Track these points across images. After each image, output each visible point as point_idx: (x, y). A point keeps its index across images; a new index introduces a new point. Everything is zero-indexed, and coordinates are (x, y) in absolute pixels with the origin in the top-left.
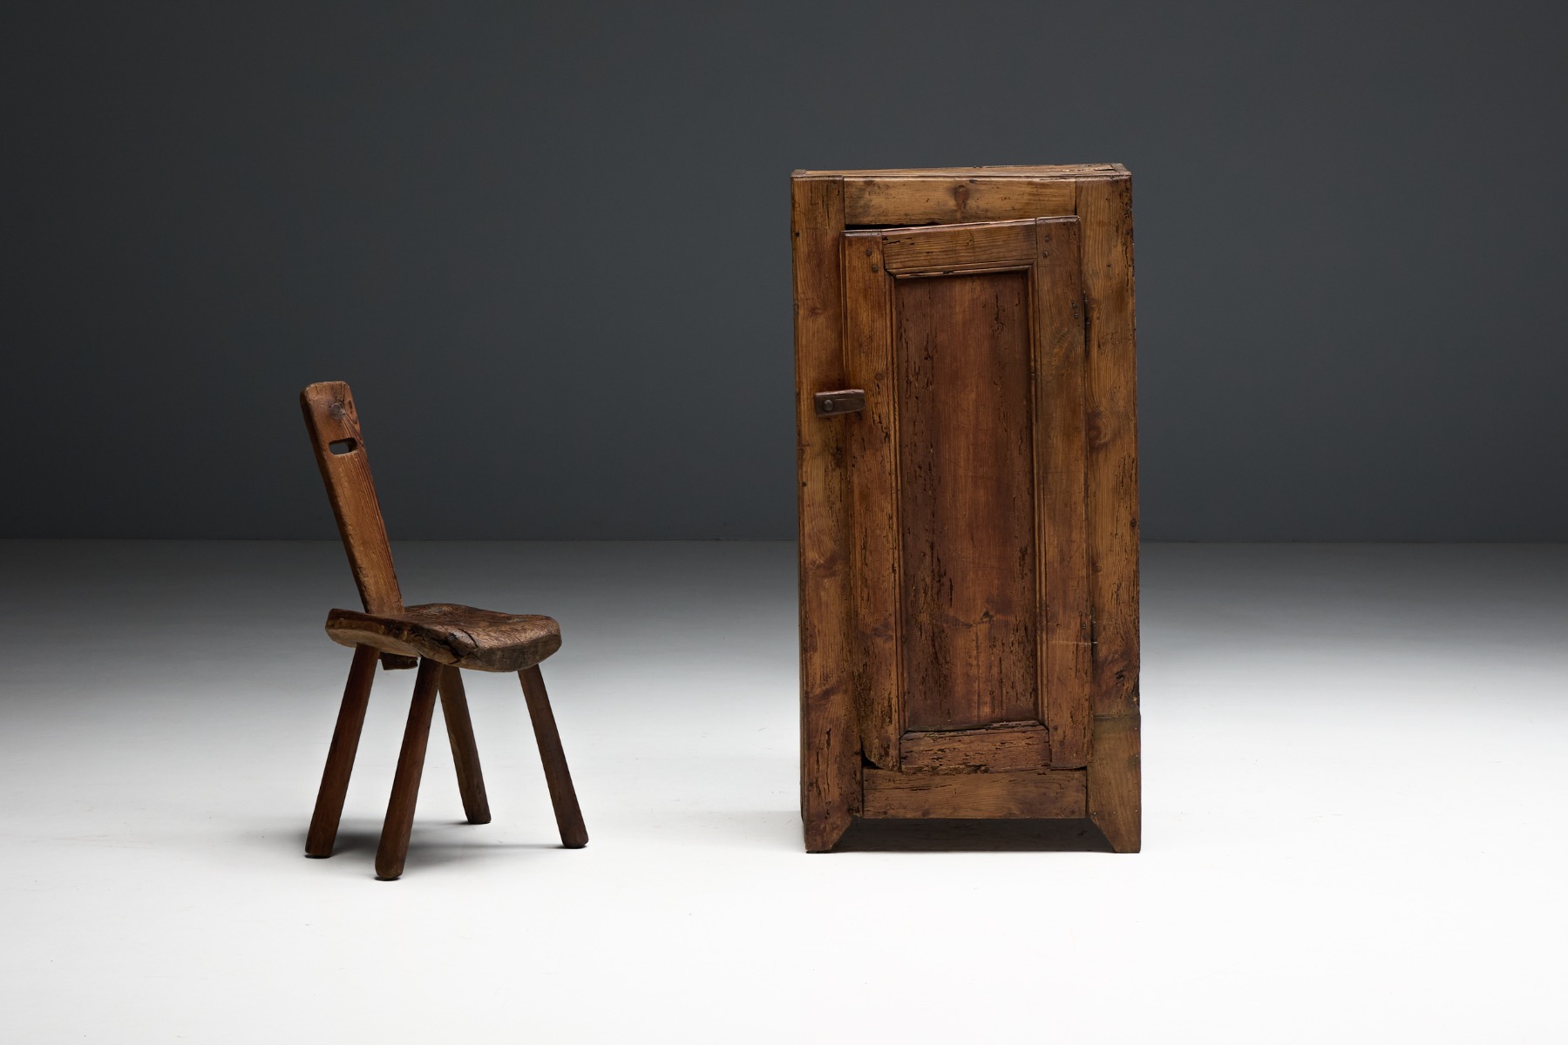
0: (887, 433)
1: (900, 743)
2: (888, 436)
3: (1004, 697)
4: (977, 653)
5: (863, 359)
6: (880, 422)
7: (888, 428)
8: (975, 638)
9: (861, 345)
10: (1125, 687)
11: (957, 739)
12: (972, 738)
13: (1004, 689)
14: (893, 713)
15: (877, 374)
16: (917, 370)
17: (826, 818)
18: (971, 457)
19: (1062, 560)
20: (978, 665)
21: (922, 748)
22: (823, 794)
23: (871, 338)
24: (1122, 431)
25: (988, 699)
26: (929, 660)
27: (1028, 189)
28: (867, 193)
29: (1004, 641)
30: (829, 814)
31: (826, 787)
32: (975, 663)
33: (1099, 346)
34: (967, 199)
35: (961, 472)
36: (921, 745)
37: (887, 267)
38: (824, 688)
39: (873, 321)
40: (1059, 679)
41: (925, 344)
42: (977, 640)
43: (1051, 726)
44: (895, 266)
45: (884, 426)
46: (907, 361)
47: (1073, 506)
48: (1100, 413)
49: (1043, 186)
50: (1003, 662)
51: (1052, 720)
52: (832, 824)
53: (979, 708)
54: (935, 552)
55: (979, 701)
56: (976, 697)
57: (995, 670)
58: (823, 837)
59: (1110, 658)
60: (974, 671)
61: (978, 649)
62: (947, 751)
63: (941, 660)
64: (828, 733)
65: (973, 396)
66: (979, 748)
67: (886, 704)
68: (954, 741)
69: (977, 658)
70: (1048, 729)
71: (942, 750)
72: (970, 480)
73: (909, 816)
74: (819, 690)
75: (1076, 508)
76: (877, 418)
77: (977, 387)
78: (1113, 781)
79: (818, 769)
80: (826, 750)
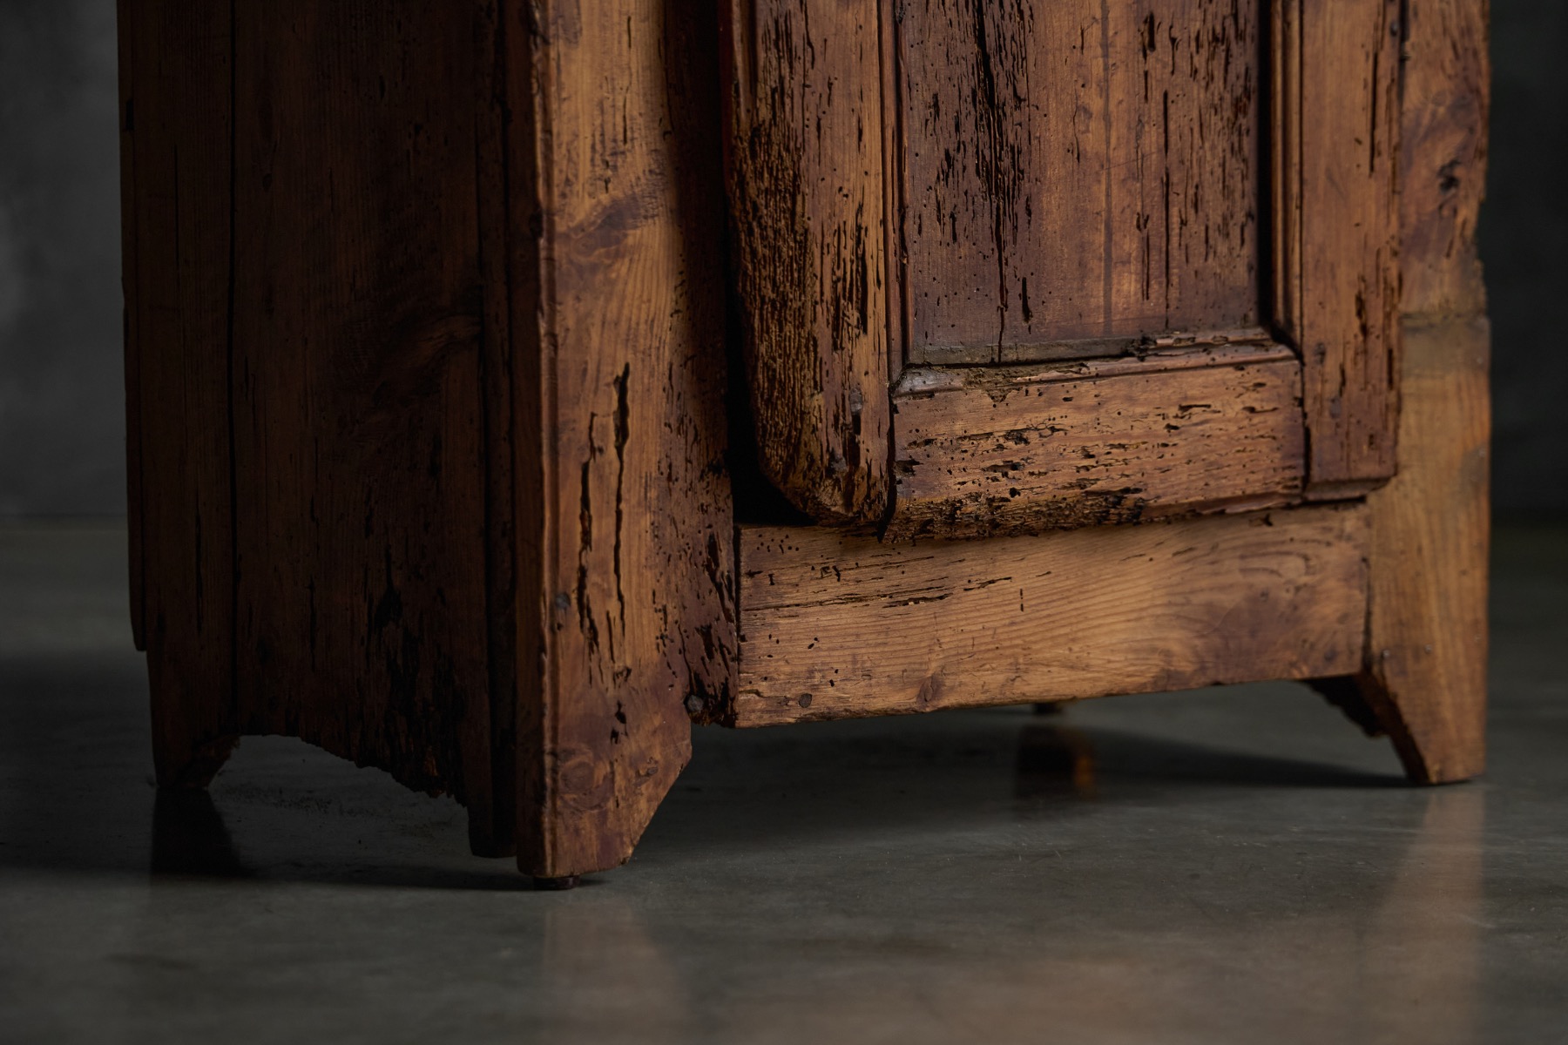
1: (893, 409)
3: (1175, 240)
4: (1106, 69)
8: (1098, 15)
10: (1460, 220)
11: (1059, 391)
12: (1105, 388)
13: (1174, 211)
14: (872, 288)
17: (615, 735)
20: (1106, 117)
21: (958, 428)
22: (603, 638)
25: (1129, 244)
26: (967, 91)
29: (1176, 33)
30: (621, 717)
31: (613, 607)
32: (1096, 104)
36: (954, 417)
38: (604, 198)
40: (1330, 178)
42: (1105, 18)
43: (1309, 343)
50: (1172, 110)
51: (1311, 326)
52: (633, 764)
53: (1108, 277)
55: (1108, 251)
56: (1100, 238)
57: (1152, 137)
58: (603, 816)
59: (1426, 120)
60: (1092, 142)
61: (1106, 56)
62: (1033, 437)
63: (1003, 92)
64: (621, 384)
66: (1121, 426)
67: (847, 254)
68: (1051, 403)
69: (1105, 91)
70: (1299, 355)
71: (1018, 436)
73: (878, 704)
74: (588, 203)
78: (1425, 542)
79: (586, 534)
80: (612, 452)
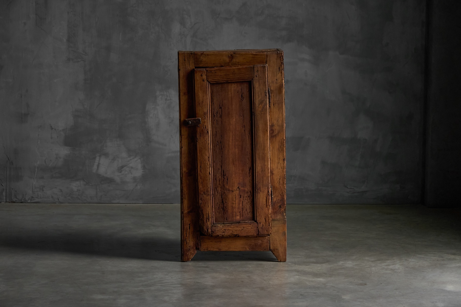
0: (207, 131)
1: (212, 228)
2: (208, 132)
3: (244, 213)
4: (235, 200)
5: (200, 108)
6: (205, 128)
7: (208, 130)
8: (234, 195)
9: (199, 104)
10: (282, 210)
11: (230, 226)
12: (234, 226)
13: (244, 211)
14: (210, 218)
15: (204, 113)
16: (217, 112)
17: (189, 251)
18: (234, 139)
19: (262, 171)
20: (235, 203)
21: (218, 229)
22: (188, 243)
23: (203, 102)
24: (281, 131)
25: (238, 214)
26: (220, 202)
27: (251, 56)
28: (202, 57)
29: (244, 196)
30: (189, 250)
31: (189, 241)
32: (234, 203)
33: (274, 105)
34: (233, 59)
35: (231, 143)
36: (218, 228)
37: (207, 80)
38: (188, 211)
39: (203, 97)
40: (261, 208)
41: (219, 103)
42: (235, 195)
43: (259, 222)
44: (210, 79)
45: (207, 129)
46: (214, 109)
47: (265, 154)
48: (274, 125)
49: (256, 55)
50: (243, 203)
51: (259, 221)
52: (191, 253)
53: (236, 217)
54: (222, 168)
55: (236, 215)
56: (235, 214)
57: (241, 205)
58: (188, 257)
59: (277, 202)
60: (234, 206)
61: (235, 199)
62: (226, 230)
63: (224, 202)
64: (189, 225)
65: (234, 120)
66: (236, 229)
67: (207, 216)
68: (229, 227)
69: (235, 201)
70: (258, 223)
71: (225, 230)
72: (233, 146)
73: (214, 250)
75: (266, 155)
76: (204, 127)
77: (235, 117)
78: (277, 240)
79: (186, 236)
80: (189, 230)
